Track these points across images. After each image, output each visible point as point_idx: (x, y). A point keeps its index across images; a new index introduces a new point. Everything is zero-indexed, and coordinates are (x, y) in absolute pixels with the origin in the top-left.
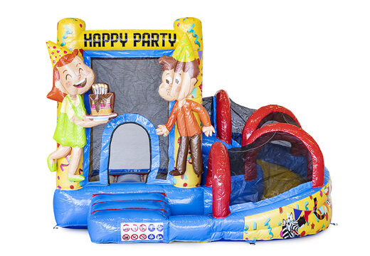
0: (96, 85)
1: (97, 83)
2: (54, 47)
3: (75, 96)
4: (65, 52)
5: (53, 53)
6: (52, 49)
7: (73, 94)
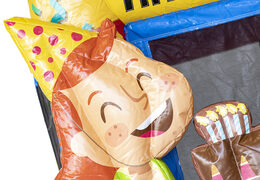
0: (211, 115)
1: (211, 105)
2: (38, 31)
3: (146, 168)
4: (76, 37)
5: (37, 50)
6: (31, 40)
7: (137, 161)
